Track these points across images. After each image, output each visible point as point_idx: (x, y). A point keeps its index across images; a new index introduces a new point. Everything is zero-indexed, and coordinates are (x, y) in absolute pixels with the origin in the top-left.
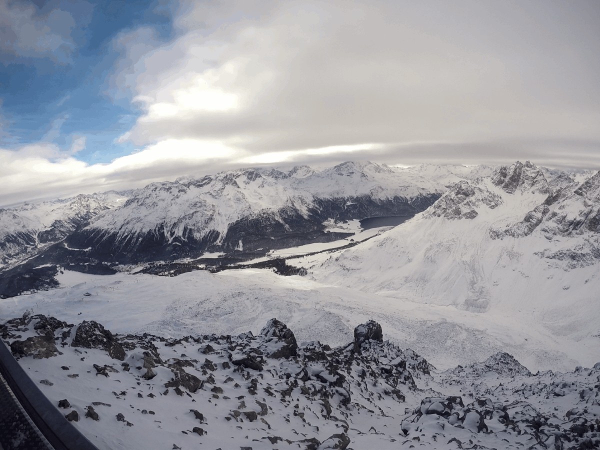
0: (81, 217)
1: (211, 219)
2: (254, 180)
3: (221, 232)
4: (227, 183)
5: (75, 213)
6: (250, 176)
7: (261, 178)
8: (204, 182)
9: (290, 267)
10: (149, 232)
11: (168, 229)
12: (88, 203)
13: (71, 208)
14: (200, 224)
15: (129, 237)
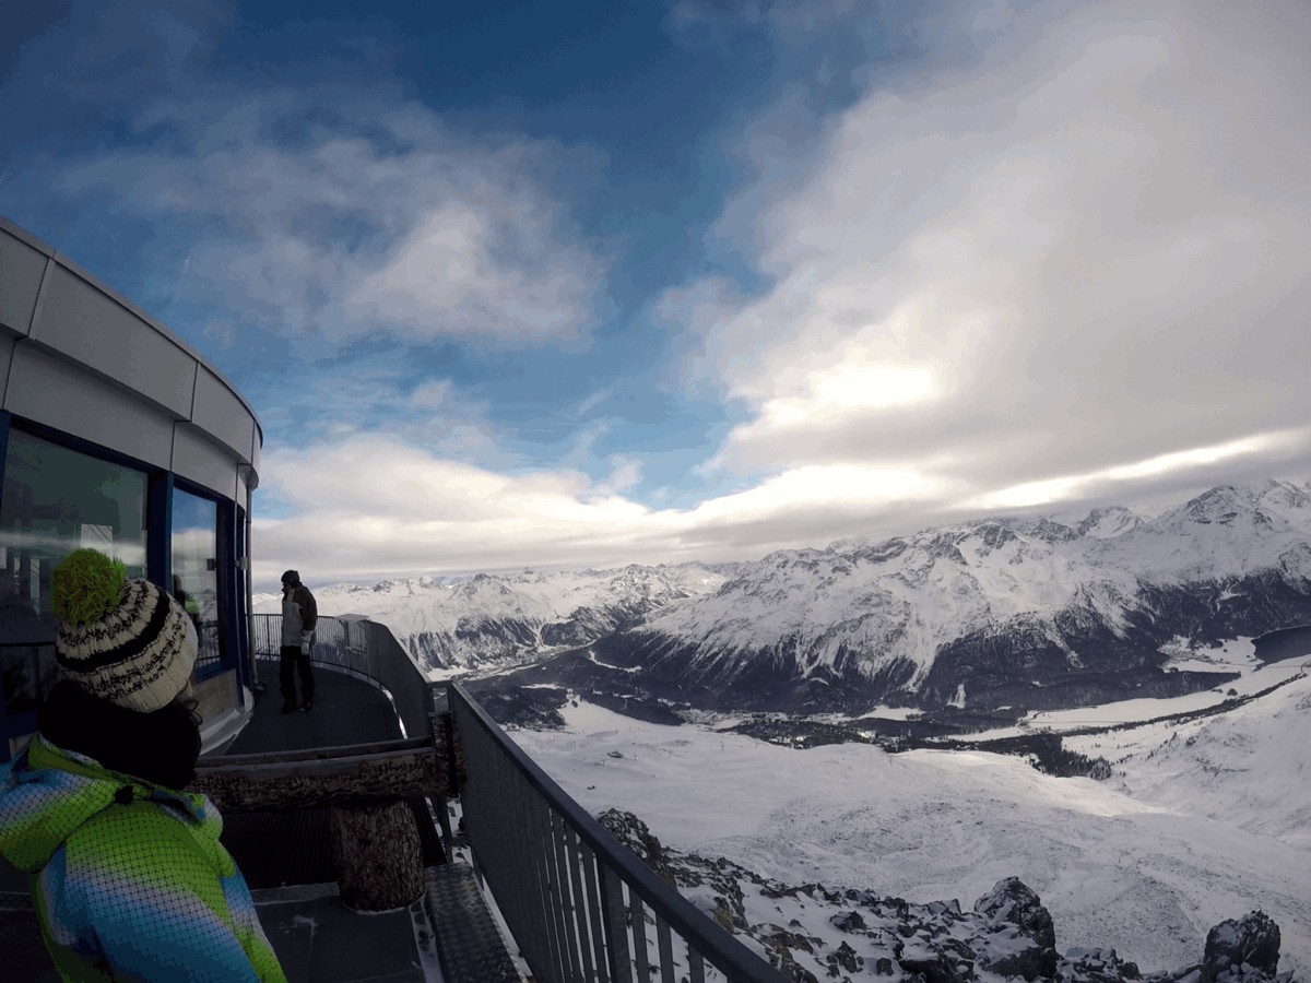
0: (630, 608)
1: (899, 632)
2: (999, 547)
3: (919, 664)
4: (939, 554)
5: (619, 599)
6: (990, 538)
7: (1015, 540)
8: (889, 551)
9: (1072, 755)
10: (764, 651)
11: (804, 648)
12: (646, 582)
13: (612, 589)
14: (874, 643)
15: (721, 655)
